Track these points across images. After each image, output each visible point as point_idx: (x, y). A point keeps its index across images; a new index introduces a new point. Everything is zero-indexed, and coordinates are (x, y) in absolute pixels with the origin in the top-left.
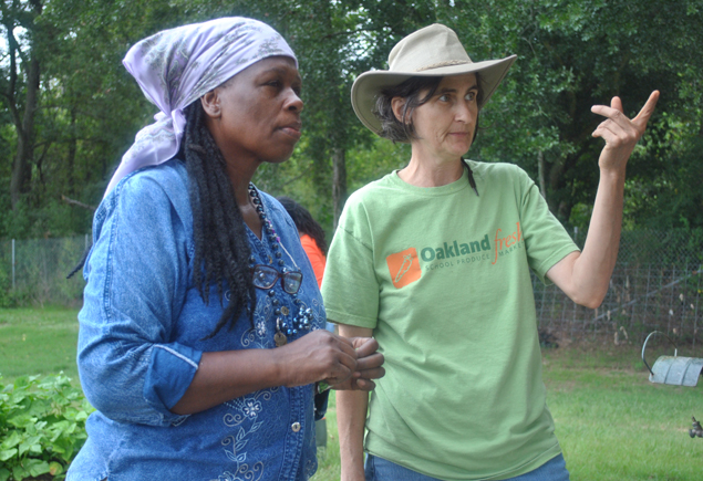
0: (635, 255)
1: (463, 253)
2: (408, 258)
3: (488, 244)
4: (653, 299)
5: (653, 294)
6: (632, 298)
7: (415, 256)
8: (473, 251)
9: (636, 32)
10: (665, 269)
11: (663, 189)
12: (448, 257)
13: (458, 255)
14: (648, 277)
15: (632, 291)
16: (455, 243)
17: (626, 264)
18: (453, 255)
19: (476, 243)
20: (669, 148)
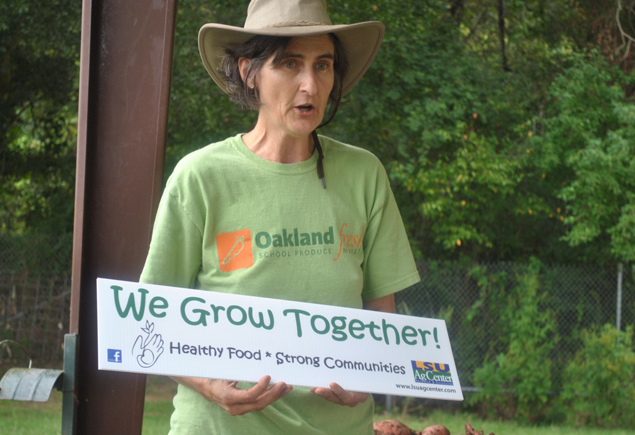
0: (24, 262)
1: (303, 244)
2: (241, 240)
3: (332, 237)
4: (42, 311)
5: (43, 305)
6: (19, 310)
7: (248, 239)
8: (314, 243)
9: (27, 9)
10: (57, 278)
11: (57, 190)
12: (286, 245)
13: (297, 244)
14: (38, 286)
15: (18, 304)
16: (296, 230)
17: (13, 272)
18: (292, 244)
19: (319, 234)
20: (65, 144)
